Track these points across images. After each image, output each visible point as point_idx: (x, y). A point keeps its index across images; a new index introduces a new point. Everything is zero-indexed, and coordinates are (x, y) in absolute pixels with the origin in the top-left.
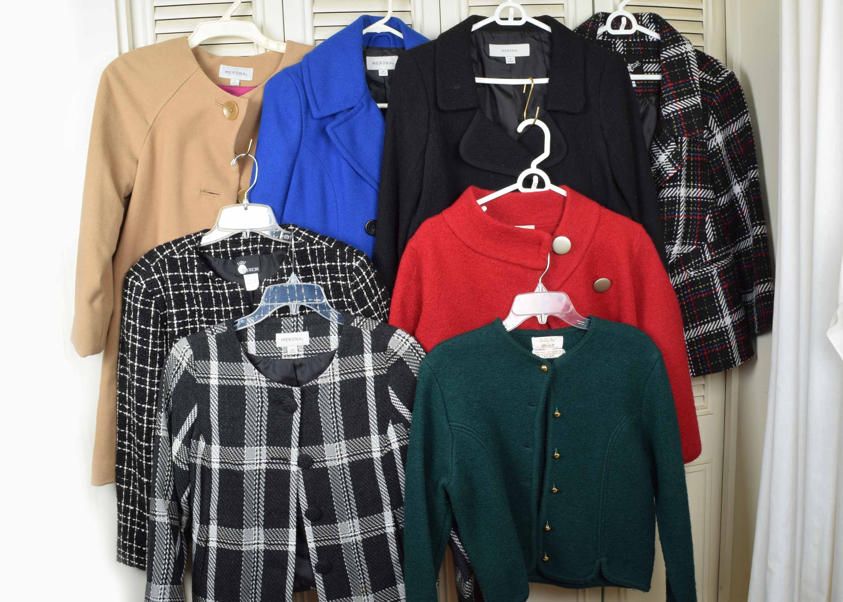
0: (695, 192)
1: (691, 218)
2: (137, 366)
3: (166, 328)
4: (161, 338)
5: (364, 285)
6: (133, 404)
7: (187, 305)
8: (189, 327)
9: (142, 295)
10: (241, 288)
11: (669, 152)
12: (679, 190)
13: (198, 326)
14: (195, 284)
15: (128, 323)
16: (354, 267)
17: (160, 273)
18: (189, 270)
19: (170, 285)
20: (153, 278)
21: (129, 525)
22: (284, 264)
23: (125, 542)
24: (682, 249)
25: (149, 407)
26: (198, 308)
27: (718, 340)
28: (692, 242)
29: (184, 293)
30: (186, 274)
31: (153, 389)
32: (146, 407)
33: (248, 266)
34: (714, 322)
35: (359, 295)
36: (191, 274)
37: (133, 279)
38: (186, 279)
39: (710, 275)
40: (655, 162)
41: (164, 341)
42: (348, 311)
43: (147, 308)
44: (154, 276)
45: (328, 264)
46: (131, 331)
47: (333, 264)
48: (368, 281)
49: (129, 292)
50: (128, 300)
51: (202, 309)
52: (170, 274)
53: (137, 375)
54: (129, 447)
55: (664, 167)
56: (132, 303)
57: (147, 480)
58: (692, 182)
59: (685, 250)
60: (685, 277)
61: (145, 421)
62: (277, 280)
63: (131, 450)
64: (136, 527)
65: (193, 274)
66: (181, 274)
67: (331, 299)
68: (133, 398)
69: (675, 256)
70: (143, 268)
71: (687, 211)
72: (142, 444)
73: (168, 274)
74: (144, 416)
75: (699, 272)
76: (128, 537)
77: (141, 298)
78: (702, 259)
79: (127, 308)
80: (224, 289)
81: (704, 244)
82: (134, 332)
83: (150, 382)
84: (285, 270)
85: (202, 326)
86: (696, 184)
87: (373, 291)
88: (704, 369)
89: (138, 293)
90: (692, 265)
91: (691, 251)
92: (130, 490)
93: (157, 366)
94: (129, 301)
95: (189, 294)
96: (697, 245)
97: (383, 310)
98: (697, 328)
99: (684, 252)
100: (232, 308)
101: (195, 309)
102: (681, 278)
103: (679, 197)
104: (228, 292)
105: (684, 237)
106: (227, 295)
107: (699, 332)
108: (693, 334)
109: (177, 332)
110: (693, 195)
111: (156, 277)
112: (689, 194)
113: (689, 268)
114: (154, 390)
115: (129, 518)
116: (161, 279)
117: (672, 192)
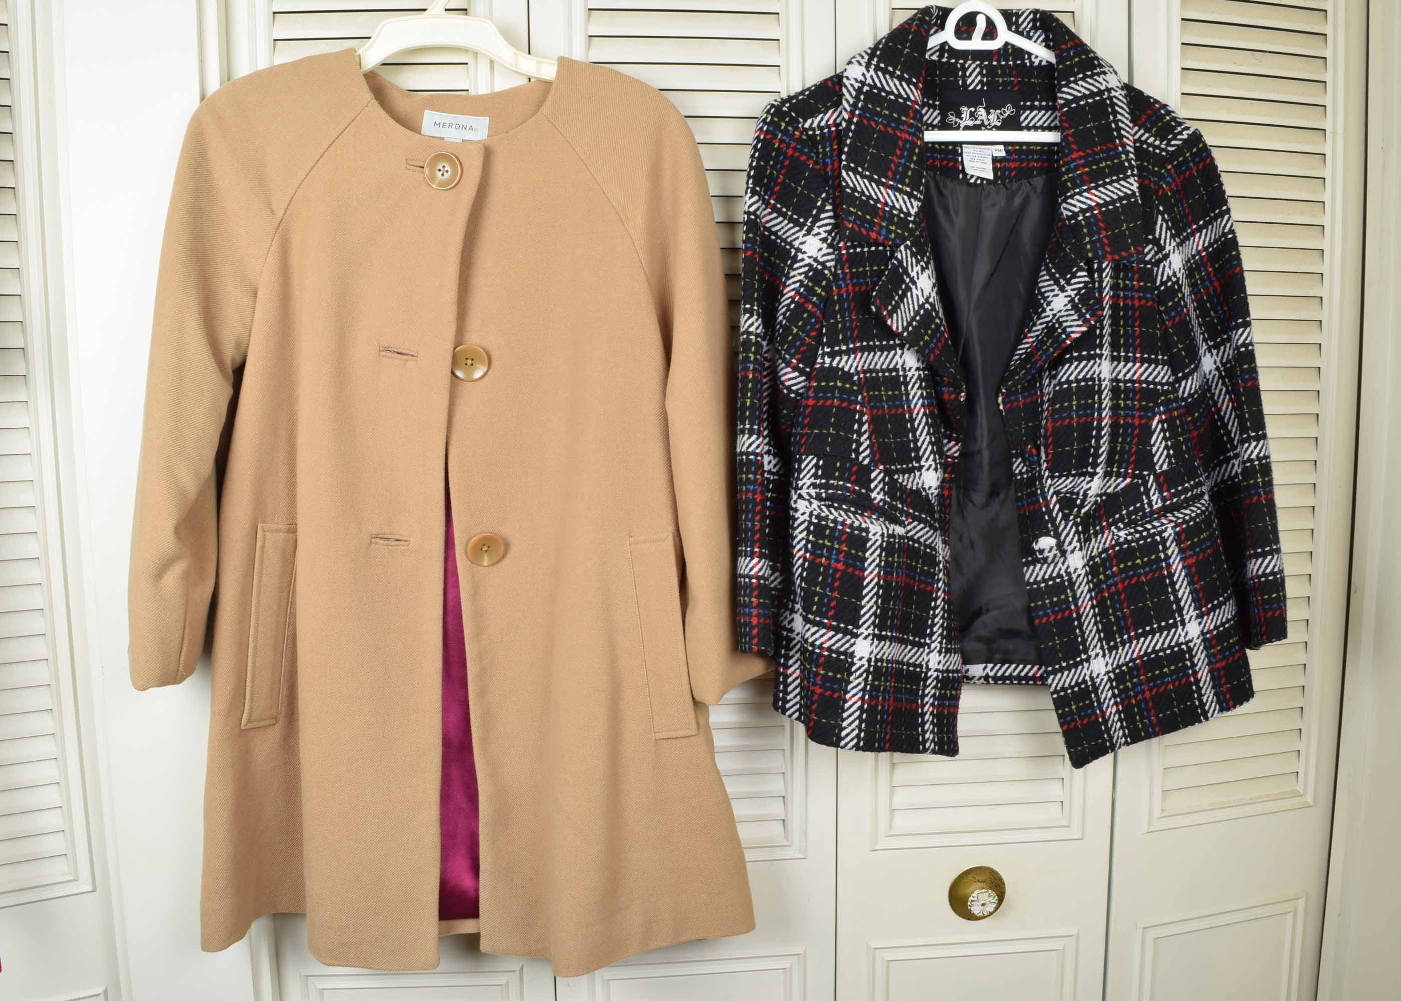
0: (1129, 371)
1: (1122, 422)
11: (1073, 290)
12: (1099, 365)
24: (1105, 485)
27: (1173, 667)
28: (1122, 470)
34: (1165, 633)
39: (1158, 538)
40: (1044, 311)
55: (1061, 320)
58: (1122, 350)
59: (1109, 487)
60: (1108, 542)
69: (1093, 499)
71: (1115, 408)
75: (1137, 532)
78: (1143, 505)
81: (1149, 475)
86: (1130, 355)
88: (1145, 728)
90: (1122, 516)
91: (1122, 489)
96: (1133, 476)
98: (1131, 643)
99: (1109, 491)
102: (1100, 542)
103: (1100, 379)
105: (1110, 462)
107: (1133, 651)
108: (1123, 656)
110: (1125, 375)
112: (1118, 375)
113: (1115, 523)
117: (1086, 369)
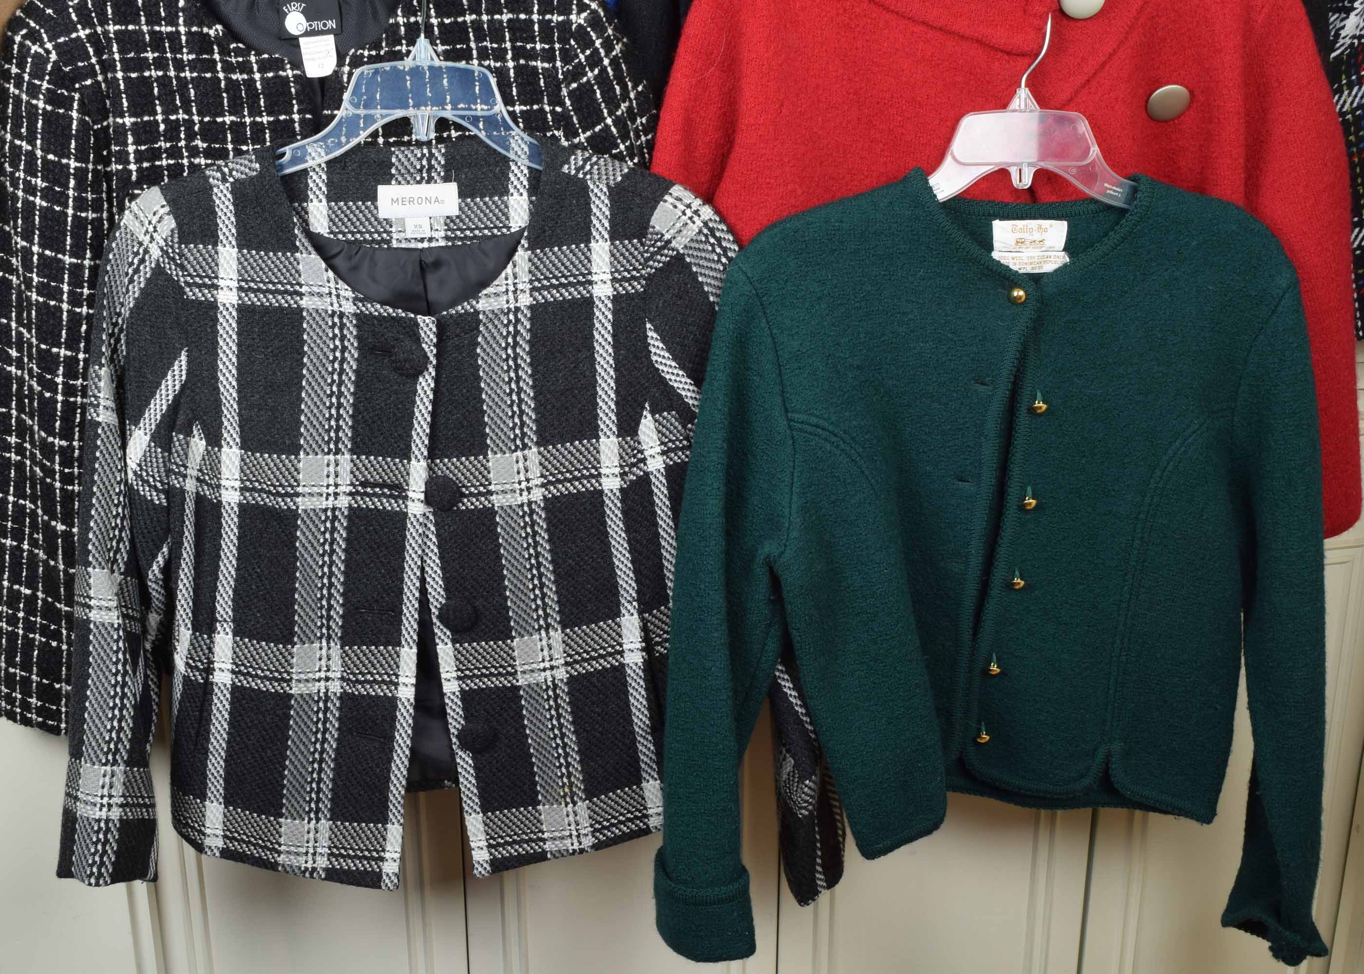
2: (38, 254)
3: (107, 163)
4: (97, 190)
5: (596, 71)
6: (30, 345)
7: (159, 109)
8: (164, 163)
9: (47, 78)
10: (292, 69)
13: (185, 161)
14: (179, 56)
15: (13, 146)
16: (574, 27)
17: (92, 26)
18: (164, 19)
19: (117, 56)
20: (74, 35)
21: (21, 632)
22: (399, 12)
23: (12, 670)
25: (69, 353)
26: (186, 117)
29: (151, 76)
30: (157, 28)
31: (78, 310)
32: (62, 354)
33: (309, 15)
35: (582, 97)
36: (169, 29)
37: (24, 37)
38: (157, 41)
41: (104, 195)
42: (553, 135)
43: (61, 111)
44: (77, 31)
45: (510, 16)
46: (22, 167)
47: (523, 16)
48: (606, 62)
49: (14, 70)
50: (12, 89)
51: (196, 118)
52: (117, 27)
53: (38, 275)
54: (20, 450)
56: (24, 97)
57: (64, 528)
61: (60, 387)
62: (382, 53)
63: (24, 456)
64: (37, 636)
65: (174, 29)
66: (145, 28)
67: (514, 106)
68: (29, 332)
69: (1348, 41)
70: (49, 11)
72: (53, 443)
73: (112, 28)
74: (58, 376)
76: (18, 659)
77: (45, 85)
79: (10, 111)
80: (250, 72)
82: (31, 170)
83: (70, 293)
84: (402, 29)
85: (197, 161)
87: (617, 88)
89: (38, 73)
92: (23, 551)
93: (88, 255)
94: (17, 92)
95: (164, 81)
97: (638, 137)
100: (271, 119)
101: (178, 119)
102: (1356, 96)
104: (262, 79)
106: (258, 85)
109: (134, 173)
111: (83, 33)
114: (80, 314)
115: (21, 615)
116: (93, 38)
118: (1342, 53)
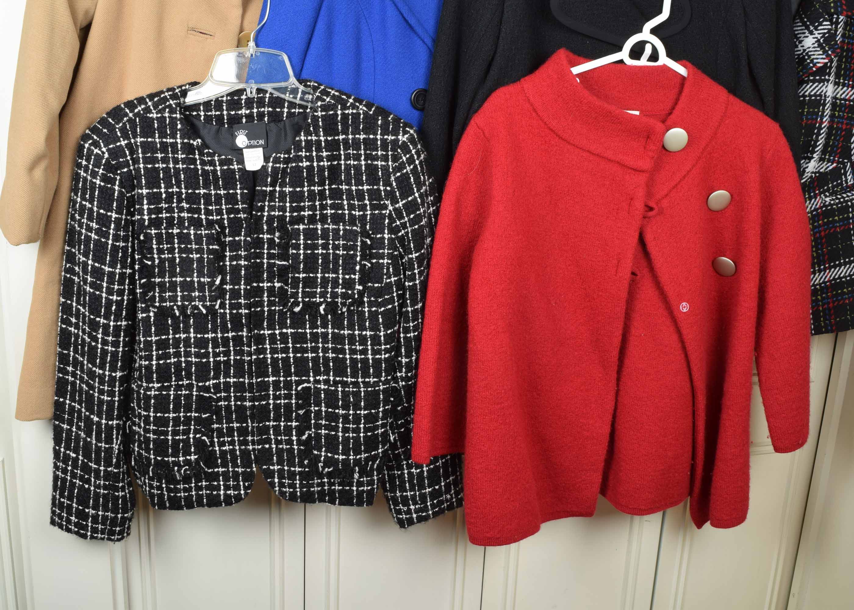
0: (844, 92)
1: (835, 126)
2: (91, 265)
3: (133, 215)
4: (126, 230)
5: (412, 167)
6: (84, 316)
7: (163, 185)
8: (164, 215)
9: (102, 167)
10: (238, 164)
11: (819, 34)
12: (826, 87)
13: (176, 215)
14: (176, 156)
15: (81, 205)
16: (401, 142)
17: (129, 139)
18: (169, 135)
19: (141, 155)
20: (118, 144)
21: (69, 478)
22: (302, 134)
23: (62, 500)
24: (819, 167)
25: (105, 322)
26: (178, 190)
27: (850, 289)
28: (832, 158)
29: (159, 167)
30: (165, 140)
31: (111, 297)
32: (101, 322)
33: (249, 137)
34: (848, 266)
35: (403, 181)
36: (171, 140)
37: (90, 144)
38: (164, 147)
39: (850, 203)
40: (797, 46)
41: (130, 233)
42: (384, 203)
43: (109, 186)
44: (120, 141)
45: (364, 136)
46: (85, 217)
47: (371, 136)
48: (417, 162)
49: (84, 163)
50: (82, 173)
51: (184, 191)
52: (142, 139)
53: (91, 277)
54: (74, 375)
55: (810, 53)
56: (89, 178)
57: (98, 419)
58: (842, 78)
59: (822, 168)
60: (819, 204)
61: (100, 340)
62: (291, 156)
63: (76, 378)
64: (78, 481)
65: (174, 141)
66: (157, 140)
67: (363, 186)
68: (84, 308)
69: (809, 175)
70: (105, 130)
71: (832, 116)
72: (95, 371)
73: (139, 140)
74: (99, 334)
75: (837, 198)
76: (66, 494)
77: (101, 171)
78: (842, 182)
79: (80, 185)
80: (215, 165)
81: (847, 163)
82: (90, 219)
83: (107, 288)
84: (303, 143)
85: (182, 215)
86: (846, 82)
87: (422, 177)
88: (826, 326)
89: (97, 164)
90: (828, 188)
91: (830, 170)
92: (73, 432)
93: (119, 266)
94: (85, 175)
95: (166, 170)
96: (838, 162)
98: (825, 272)
99: (821, 171)
100: (225, 192)
101: (173, 192)
102: (813, 204)
103: (825, 96)
104: (221, 170)
105: (824, 152)
106: (219, 173)
107: (826, 277)
108: (818, 280)
109: (147, 221)
110: (841, 95)
111: (123, 143)
112: (837, 94)
113: (824, 192)
114: (112, 299)
115: (69, 468)
116: (129, 146)
117: (817, 89)
118: (806, 181)
